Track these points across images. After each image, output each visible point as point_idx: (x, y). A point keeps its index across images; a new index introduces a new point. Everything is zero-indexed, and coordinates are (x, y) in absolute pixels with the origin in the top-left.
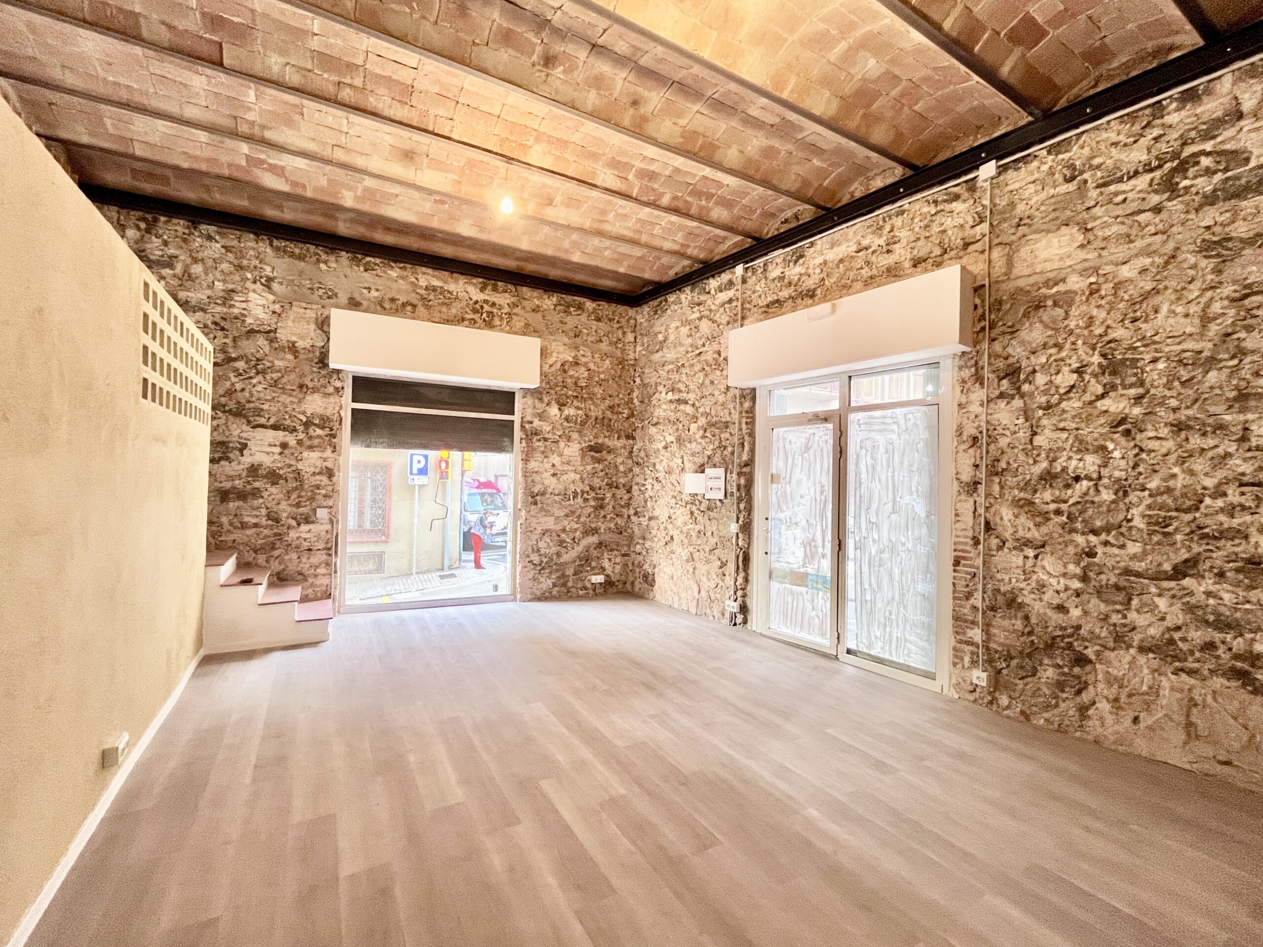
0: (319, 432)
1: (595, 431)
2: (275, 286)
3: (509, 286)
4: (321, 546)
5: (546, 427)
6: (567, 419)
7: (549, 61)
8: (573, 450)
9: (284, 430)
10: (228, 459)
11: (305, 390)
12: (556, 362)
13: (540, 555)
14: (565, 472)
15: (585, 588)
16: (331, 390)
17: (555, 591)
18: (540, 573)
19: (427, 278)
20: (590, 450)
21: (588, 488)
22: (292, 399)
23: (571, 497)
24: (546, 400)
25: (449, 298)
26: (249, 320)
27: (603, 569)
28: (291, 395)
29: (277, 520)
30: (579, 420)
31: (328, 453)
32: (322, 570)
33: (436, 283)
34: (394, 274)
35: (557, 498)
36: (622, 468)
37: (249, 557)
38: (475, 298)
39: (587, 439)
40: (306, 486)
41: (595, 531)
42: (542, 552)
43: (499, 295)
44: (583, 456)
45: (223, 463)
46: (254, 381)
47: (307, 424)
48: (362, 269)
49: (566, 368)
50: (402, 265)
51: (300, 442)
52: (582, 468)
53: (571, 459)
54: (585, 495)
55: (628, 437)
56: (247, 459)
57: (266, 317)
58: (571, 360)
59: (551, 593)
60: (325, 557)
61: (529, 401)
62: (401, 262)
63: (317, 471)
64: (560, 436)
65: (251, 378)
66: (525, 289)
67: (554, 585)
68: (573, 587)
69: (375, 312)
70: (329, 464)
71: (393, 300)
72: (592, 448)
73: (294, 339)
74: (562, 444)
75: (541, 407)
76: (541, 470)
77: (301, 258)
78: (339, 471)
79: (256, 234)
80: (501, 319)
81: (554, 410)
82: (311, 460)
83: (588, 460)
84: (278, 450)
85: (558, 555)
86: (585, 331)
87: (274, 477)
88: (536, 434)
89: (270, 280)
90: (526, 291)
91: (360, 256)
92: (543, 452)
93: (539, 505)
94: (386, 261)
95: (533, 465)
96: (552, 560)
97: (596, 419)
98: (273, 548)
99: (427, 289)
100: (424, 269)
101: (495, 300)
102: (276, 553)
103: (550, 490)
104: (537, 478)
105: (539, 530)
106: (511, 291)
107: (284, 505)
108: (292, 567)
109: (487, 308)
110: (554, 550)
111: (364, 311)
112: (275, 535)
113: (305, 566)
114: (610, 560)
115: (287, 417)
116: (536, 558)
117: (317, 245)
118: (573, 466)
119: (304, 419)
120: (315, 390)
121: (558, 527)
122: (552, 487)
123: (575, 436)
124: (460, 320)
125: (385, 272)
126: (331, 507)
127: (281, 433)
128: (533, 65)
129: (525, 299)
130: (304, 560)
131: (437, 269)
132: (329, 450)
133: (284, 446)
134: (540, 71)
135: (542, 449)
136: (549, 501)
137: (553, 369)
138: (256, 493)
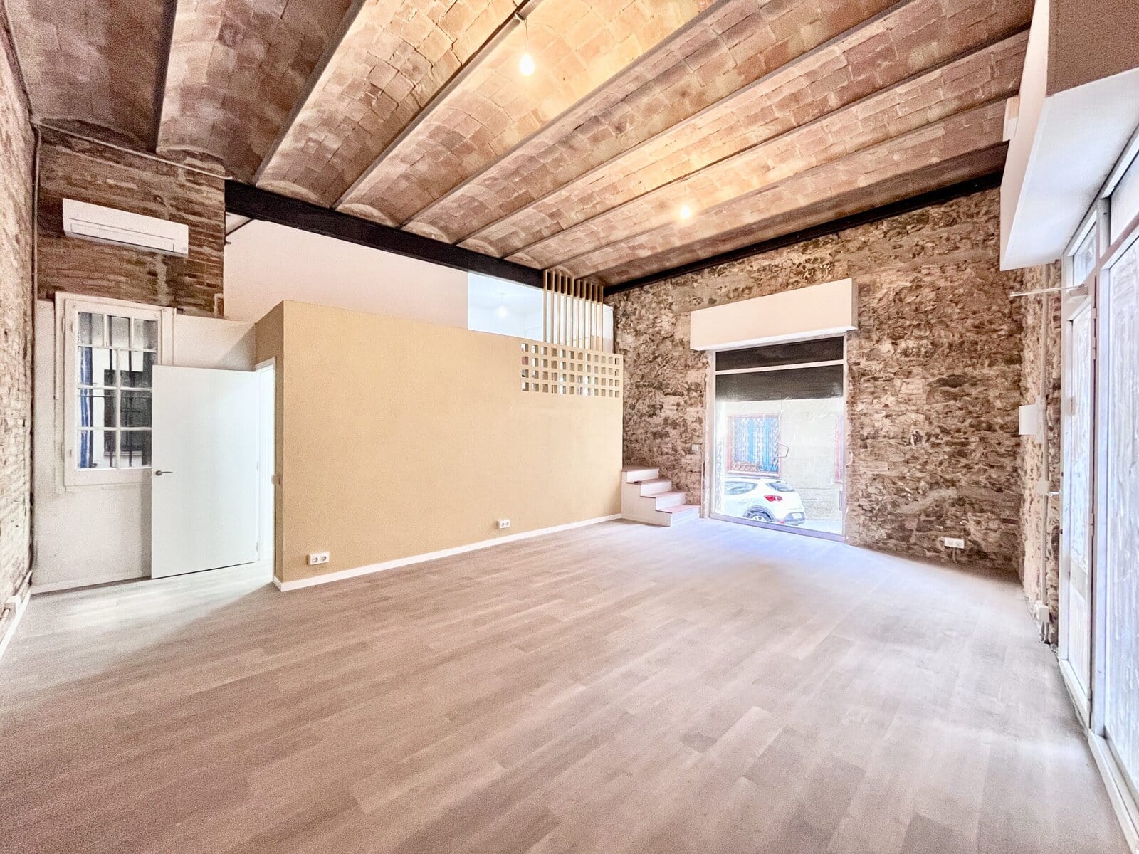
0: (695, 394)
1: (949, 360)
2: (674, 307)
3: (831, 236)
4: (697, 469)
5: (875, 366)
6: (905, 353)
7: (619, 129)
8: (915, 387)
9: (678, 395)
10: (655, 414)
11: (687, 368)
12: (887, 293)
13: (871, 501)
14: (902, 413)
15: (936, 550)
16: (700, 365)
17: (891, 543)
18: (871, 519)
19: (759, 262)
20: (943, 385)
21: (938, 431)
22: (681, 375)
23: (912, 441)
24: (875, 337)
25: (776, 271)
26: (663, 332)
27: (967, 533)
28: (681, 373)
29: (676, 451)
30: (923, 350)
31: (699, 408)
32: (697, 486)
33: (765, 263)
34: (735, 270)
35: (893, 442)
36: (998, 404)
37: (664, 472)
38: (797, 262)
39: (936, 372)
40: (689, 430)
41: (952, 483)
42: (873, 498)
43: (821, 249)
44: (930, 394)
45: (654, 417)
46: (665, 368)
47: (689, 390)
48: (716, 275)
49: (902, 296)
50: (741, 260)
51: (686, 402)
52: (928, 407)
53: (912, 397)
54: (933, 439)
55: (1010, 361)
56: (663, 415)
57: (669, 327)
58: (909, 284)
59: (886, 544)
60: (698, 477)
61: (855, 342)
62: (740, 259)
63: (694, 420)
64: (895, 374)
65: (664, 366)
66: (848, 232)
67: (889, 537)
68: (915, 544)
69: (725, 303)
70: (699, 415)
71: (736, 290)
72: (943, 382)
73: (682, 337)
74: (897, 382)
75: (867, 345)
76: (870, 412)
77: (684, 284)
78: (705, 419)
79: (665, 280)
80: (823, 270)
81: (886, 346)
82: (691, 413)
83: (938, 396)
84: (675, 408)
85: (895, 504)
86: (930, 245)
87: (675, 425)
88: (863, 375)
89: (671, 304)
90: (849, 233)
91: (715, 267)
92: (873, 393)
93: (869, 449)
94: (730, 263)
95: (860, 407)
96: (886, 509)
97: (951, 346)
98: (674, 469)
99: (759, 271)
100: (756, 256)
101: (817, 256)
102: (676, 471)
103: (882, 433)
104: (866, 420)
105: (869, 474)
106: (833, 240)
107: (679, 443)
108: (683, 482)
109: (809, 266)
110: (888, 498)
111: (719, 304)
112: (675, 460)
113: (689, 482)
114: (978, 523)
115: (679, 386)
116: (864, 502)
117: (692, 272)
118: (915, 405)
119: (687, 387)
120: (693, 367)
121: (894, 474)
122: (885, 430)
123: (917, 370)
124: (786, 286)
125: (730, 271)
126: (701, 444)
127: (677, 397)
128: (617, 137)
129: (849, 241)
130: (688, 477)
131: (766, 251)
132: (700, 405)
133: (678, 405)
134: (622, 136)
135: (872, 389)
136: (882, 444)
137: (882, 303)
138: (667, 434)
